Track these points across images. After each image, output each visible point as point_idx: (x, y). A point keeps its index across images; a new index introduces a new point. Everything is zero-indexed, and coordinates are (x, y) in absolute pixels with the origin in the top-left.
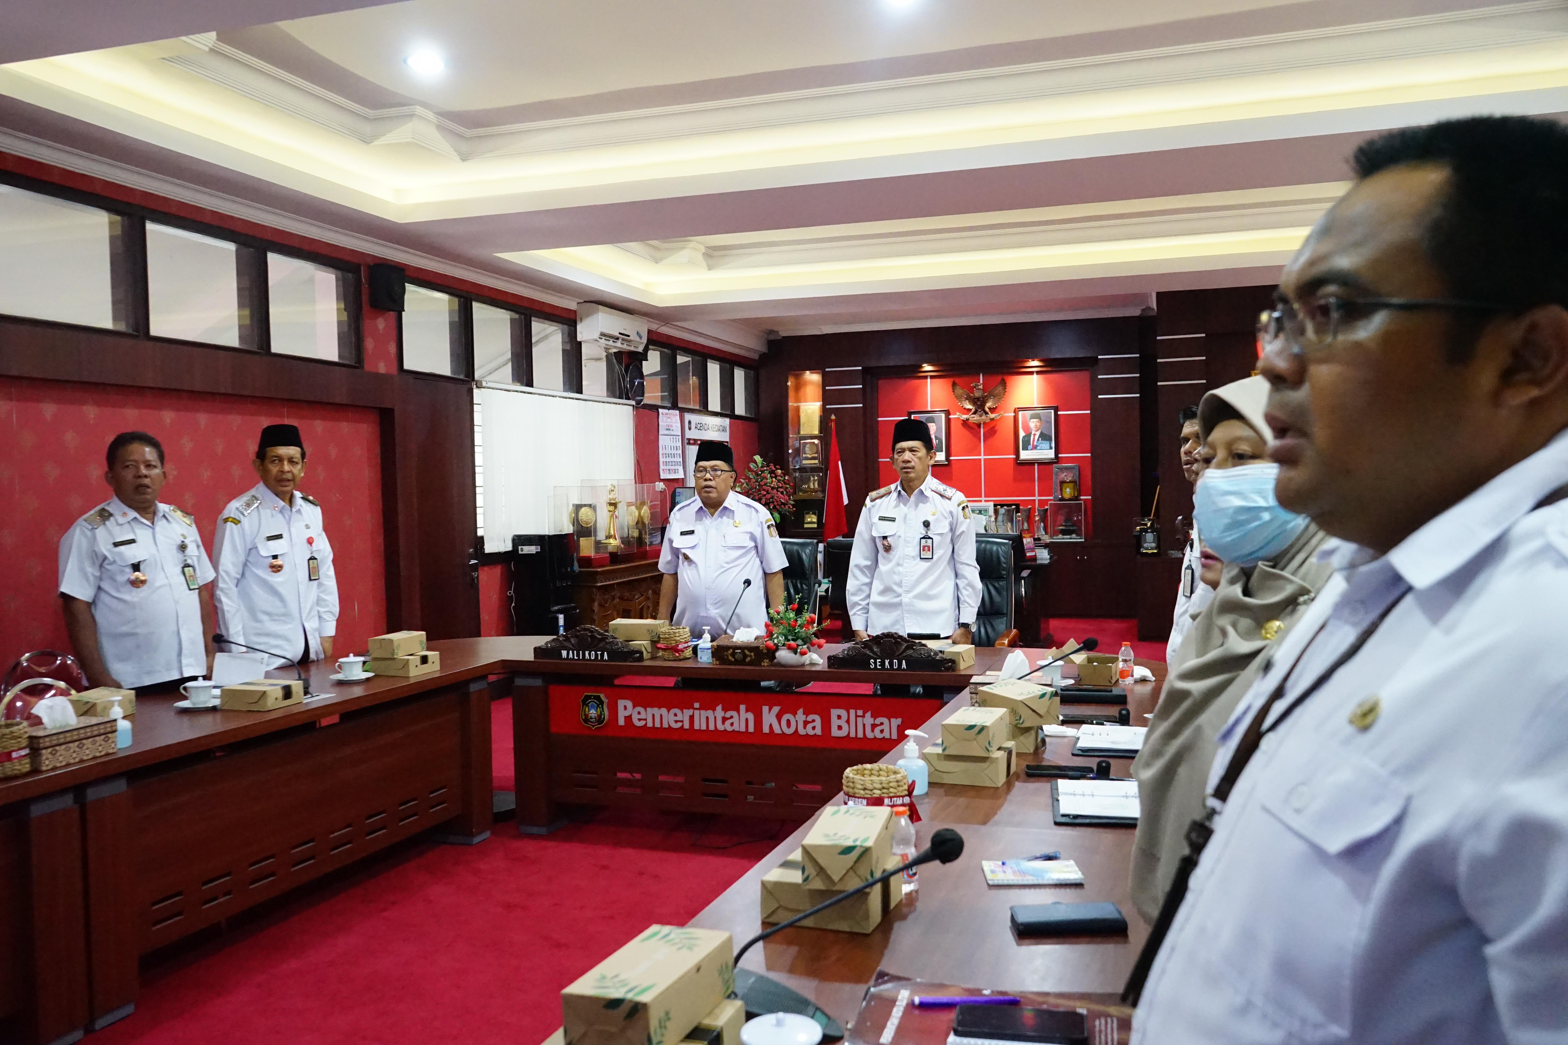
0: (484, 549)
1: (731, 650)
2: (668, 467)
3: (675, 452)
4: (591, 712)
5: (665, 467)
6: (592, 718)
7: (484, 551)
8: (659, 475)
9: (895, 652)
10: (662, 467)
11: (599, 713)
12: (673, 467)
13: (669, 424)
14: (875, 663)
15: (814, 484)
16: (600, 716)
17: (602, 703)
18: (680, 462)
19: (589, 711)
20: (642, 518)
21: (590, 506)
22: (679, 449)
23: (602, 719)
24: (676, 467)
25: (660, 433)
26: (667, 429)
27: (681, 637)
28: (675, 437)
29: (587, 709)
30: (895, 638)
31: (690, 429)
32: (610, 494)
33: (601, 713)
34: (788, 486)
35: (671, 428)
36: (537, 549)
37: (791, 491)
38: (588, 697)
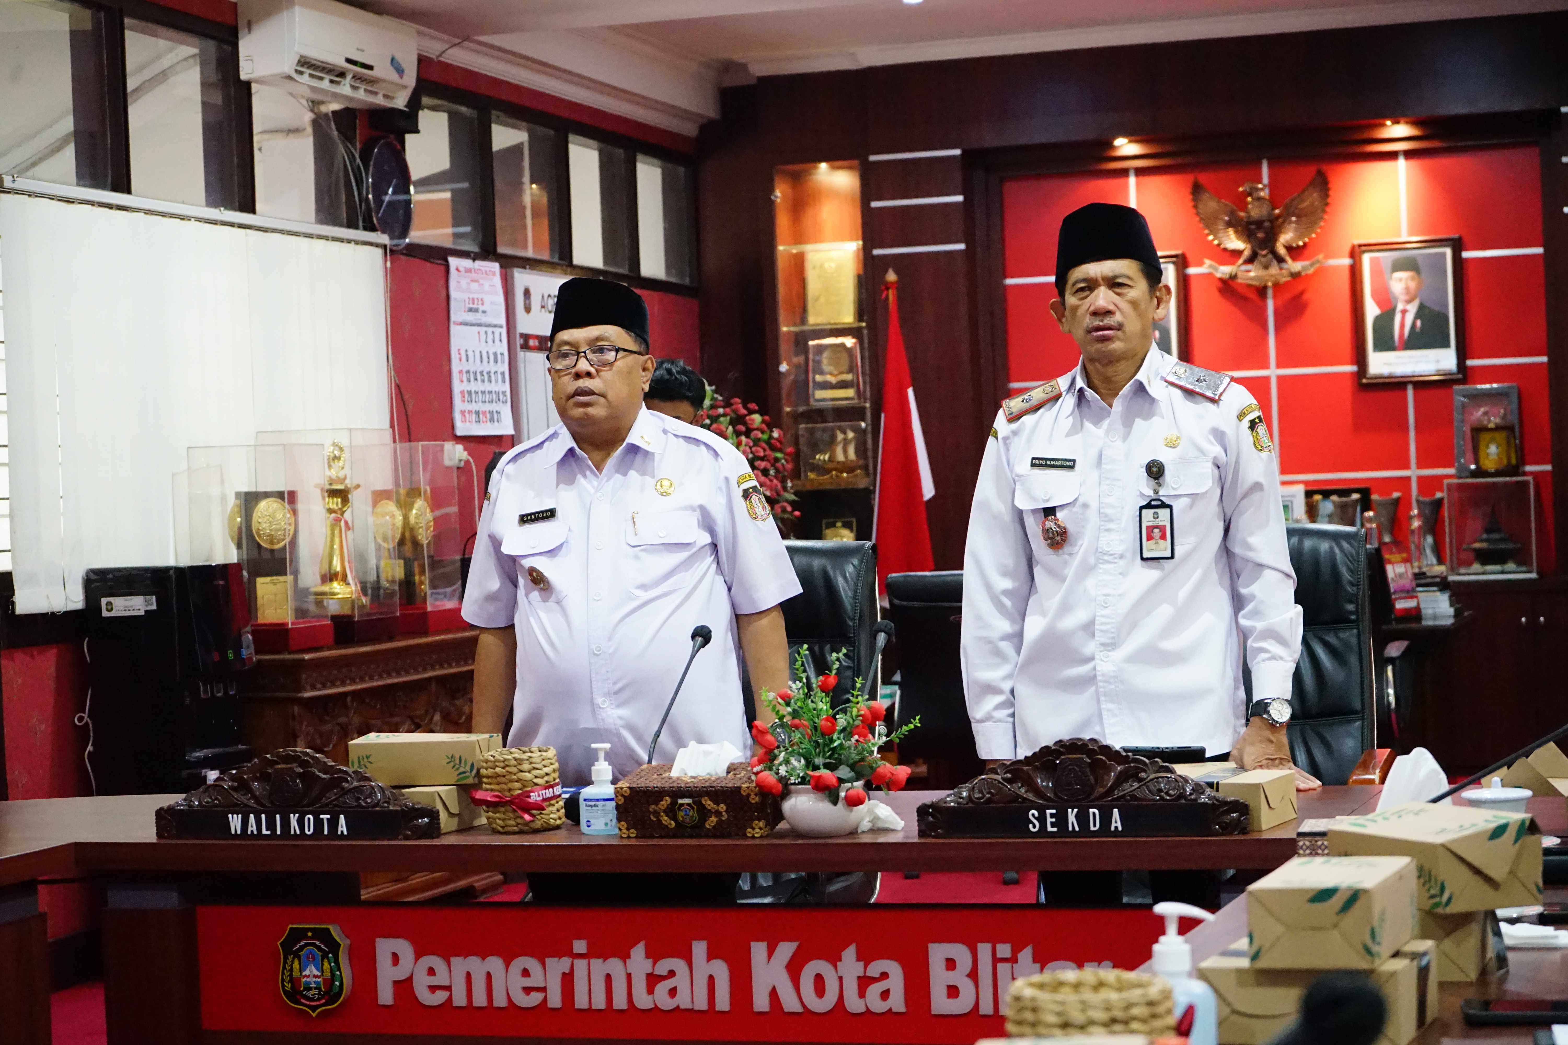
0: (13, 603)
1: (668, 800)
2: (474, 407)
3: (492, 368)
4: (307, 972)
5: (467, 407)
6: (310, 989)
7: (13, 609)
8: (453, 427)
9: (1093, 788)
10: (459, 405)
11: (328, 974)
12: (487, 407)
13: (475, 296)
14: (1042, 819)
15: (845, 451)
16: (329, 982)
17: (334, 947)
18: (504, 393)
19: (301, 972)
20: (412, 530)
21: (280, 495)
22: (503, 362)
23: (336, 990)
24: (494, 407)
25: (453, 317)
26: (471, 310)
27: (535, 772)
28: (490, 330)
29: (296, 965)
30: (1091, 753)
31: (528, 309)
32: (330, 467)
33: (333, 975)
34: (779, 455)
35: (481, 308)
36: (147, 603)
37: (789, 466)
38: (297, 935)
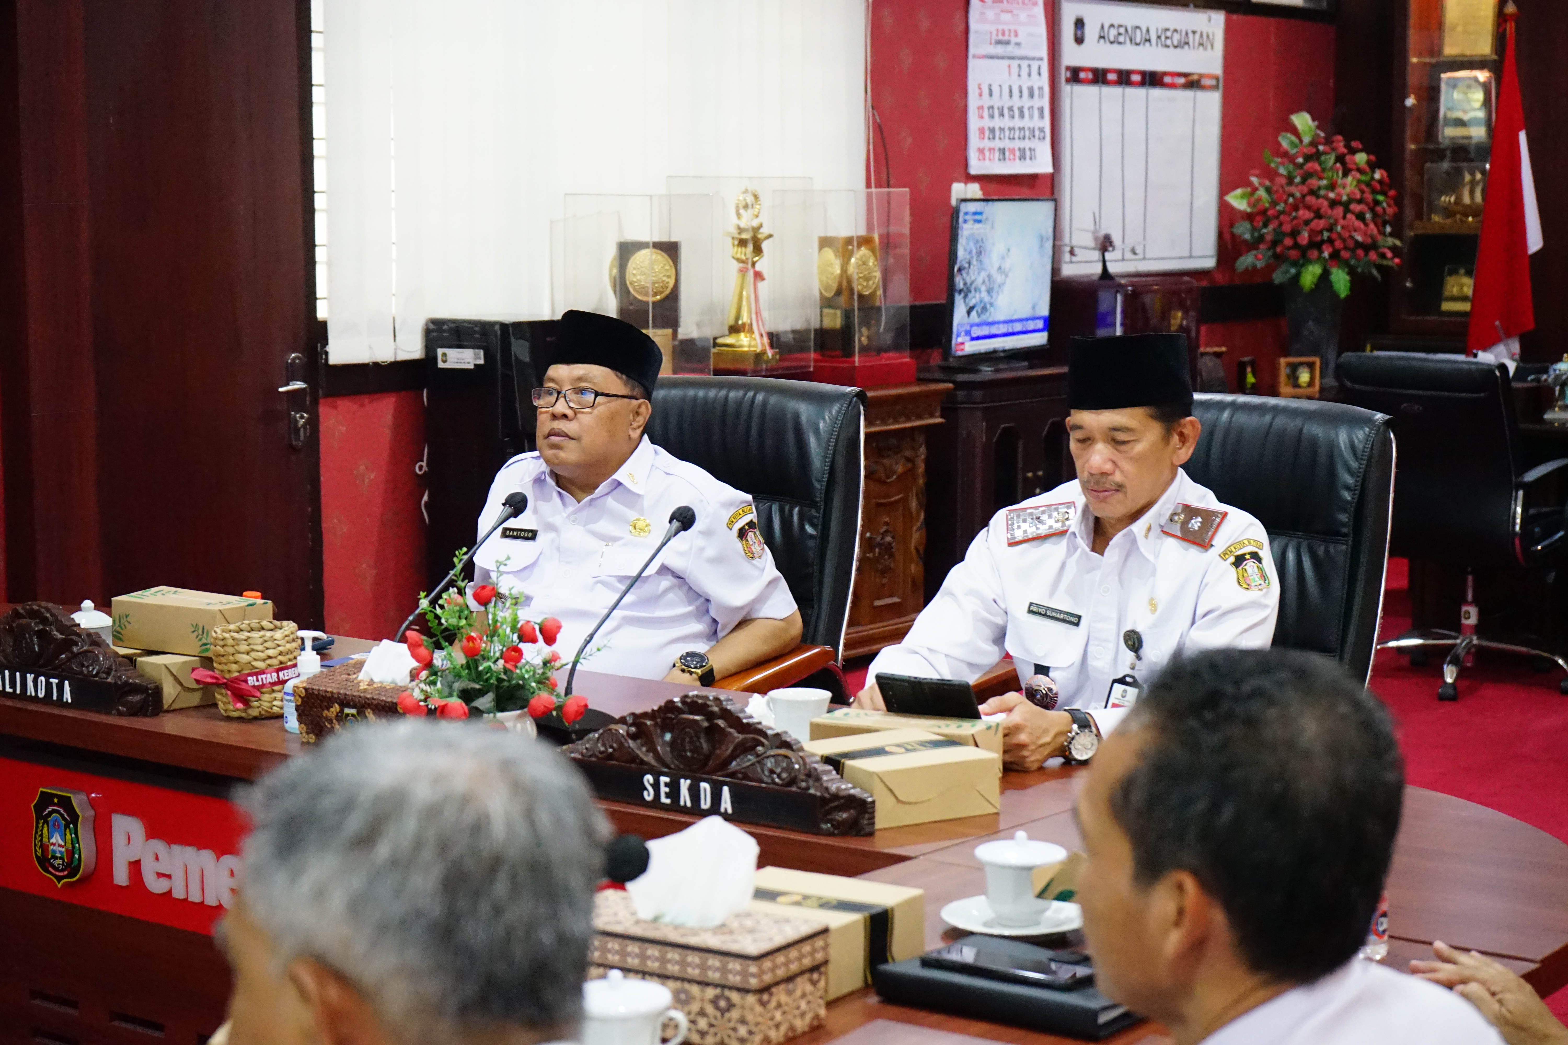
0: (326, 353)
1: (336, 707)
2: (997, 144)
3: (1026, 102)
4: (53, 840)
5: (987, 144)
6: (55, 858)
7: (327, 359)
8: (966, 165)
9: (708, 757)
10: (974, 141)
11: (69, 846)
12: (1017, 144)
13: (1006, 28)
14: (656, 786)
15: (1472, 193)
16: (71, 853)
17: (74, 818)
18: (1042, 130)
19: (49, 839)
21: (658, 246)
22: (1041, 96)
23: (76, 863)
24: (1026, 144)
25: (972, 50)
26: (999, 42)
27: (253, 654)
28: (1024, 64)
29: (45, 831)
30: (710, 716)
31: (1079, 40)
32: (739, 215)
33: (73, 847)
34: (1381, 198)
35: (1014, 40)
36: (477, 357)
37: (1390, 211)
38: (46, 799)
